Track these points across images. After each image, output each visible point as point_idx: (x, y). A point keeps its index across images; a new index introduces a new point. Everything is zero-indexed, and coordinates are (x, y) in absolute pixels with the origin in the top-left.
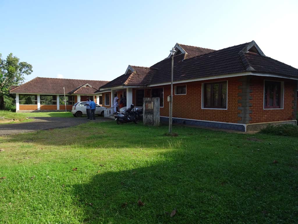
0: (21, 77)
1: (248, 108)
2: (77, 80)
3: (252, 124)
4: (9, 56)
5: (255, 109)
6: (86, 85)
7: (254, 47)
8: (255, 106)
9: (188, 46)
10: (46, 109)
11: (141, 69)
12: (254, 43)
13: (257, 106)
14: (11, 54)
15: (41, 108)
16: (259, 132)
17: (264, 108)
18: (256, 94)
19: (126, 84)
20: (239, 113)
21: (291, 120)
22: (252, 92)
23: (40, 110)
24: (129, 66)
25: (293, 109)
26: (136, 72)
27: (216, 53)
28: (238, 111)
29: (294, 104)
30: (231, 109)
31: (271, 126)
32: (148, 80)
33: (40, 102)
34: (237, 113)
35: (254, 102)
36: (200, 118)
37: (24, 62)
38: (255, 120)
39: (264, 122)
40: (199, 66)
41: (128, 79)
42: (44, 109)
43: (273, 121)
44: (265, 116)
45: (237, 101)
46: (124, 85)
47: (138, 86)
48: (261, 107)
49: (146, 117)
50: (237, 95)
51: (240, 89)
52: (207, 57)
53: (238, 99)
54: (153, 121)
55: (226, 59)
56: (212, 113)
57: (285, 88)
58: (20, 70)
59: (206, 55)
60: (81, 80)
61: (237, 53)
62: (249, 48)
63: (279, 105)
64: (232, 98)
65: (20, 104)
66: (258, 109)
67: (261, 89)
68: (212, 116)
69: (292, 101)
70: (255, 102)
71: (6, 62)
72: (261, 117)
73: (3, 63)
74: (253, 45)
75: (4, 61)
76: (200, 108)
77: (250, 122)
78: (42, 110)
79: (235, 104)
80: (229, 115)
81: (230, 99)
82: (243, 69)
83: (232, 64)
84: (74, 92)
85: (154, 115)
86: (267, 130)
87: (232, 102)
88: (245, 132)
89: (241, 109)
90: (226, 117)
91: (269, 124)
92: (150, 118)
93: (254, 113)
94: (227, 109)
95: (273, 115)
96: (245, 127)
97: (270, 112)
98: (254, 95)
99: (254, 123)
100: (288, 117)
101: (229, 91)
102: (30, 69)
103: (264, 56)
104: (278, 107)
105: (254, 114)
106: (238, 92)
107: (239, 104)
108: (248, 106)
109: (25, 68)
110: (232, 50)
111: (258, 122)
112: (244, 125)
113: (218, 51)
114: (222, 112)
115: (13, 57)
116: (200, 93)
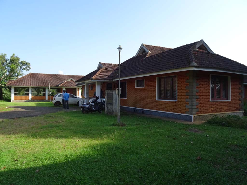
0: (21, 73)
1: (195, 100)
2: (64, 75)
3: (199, 115)
4: (12, 56)
5: (202, 101)
6: (70, 79)
7: (203, 45)
8: (202, 98)
9: (152, 46)
10: (36, 99)
11: (110, 65)
12: (202, 42)
13: (203, 98)
14: (14, 54)
15: (32, 98)
16: (205, 123)
17: (211, 100)
18: (203, 87)
19: (94, 78)
20: (187, 105)
21: (238, 111)
22: (199, 85)
23: (31, 100)
24: (100, 63)
25: (241, 101)
26: (105, 68)
27: (171, 51)
28: (186, 103)
29: (241, 96)
30: (180, 101)
31: (216, 117)
32: (114, 75)
33: (32, 93)
34: (186, 104)
35: (200, 95)
36: (155, 108)
37: (24, 60)
38: (202, 111)
39: (211, 112)
40: (155, 63)
41: (96, 74)
42: (35, 99)
43: (221, 112)
44: (212, 107)
45: (185, 93)
46: (92, 79)
47: (104, 80)
48: (208, 99)
49: (107, 107)
50: (185, 89)
51: (188, 83)
52: (163, 55)
53: (186, 92)
54: (112, 111)
55: (177, 56)
56: (165, 104)
57: (231, 82)
58: (20, 67)
59: (163, 53)
60: (67, 75)
61: (187, 50)
62: (197, 46)
63: (226, 97)
64: (181, 91)
65: (14, 95)
66: (205, 101)
67: (208, 82)
68: (165, 107)
69: (239, 93)
70: (202, 95)
71: (9, 61)
72: (209, 109)
73: (7, 62)
74: (201, 44)
75: (8, 60)
76: (155, 100)
77: (197, 113)
78: (33, 100)
79: (183, 96)
80: (179, 107)
81: (179, 92)
82: (188, 65)
83: (181, 60)
84: (60, 85)
85: (113, 105)
86: (212, 120)
87: (181, 95)
88: (192, 122)
89: (189, 101)
90: (177, 108)
91: (215, 115)
92: (110, 108)
93: (201, 104)
94: (177, 101)
95: (220, 106)
96: (193, 117)
97: (217, 103)
98: (201, 88)
99: (201, 113)
100: (235, 108)
101: (178, 84)
102: (28, 66)
103: (213, 53)
104: (226, 99)
105: (201, 106)
106: (186, 85)
107: (187, 96)
108: (195, 98)
109: (24, 66)
110: (183, 48)
111: (206, 113)
112: (191, 115)
113: (173, 49)
114: (173, 104)
115: (15, 56)
116: (155, 86)
